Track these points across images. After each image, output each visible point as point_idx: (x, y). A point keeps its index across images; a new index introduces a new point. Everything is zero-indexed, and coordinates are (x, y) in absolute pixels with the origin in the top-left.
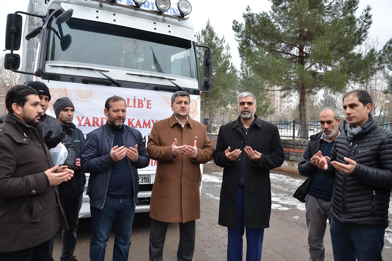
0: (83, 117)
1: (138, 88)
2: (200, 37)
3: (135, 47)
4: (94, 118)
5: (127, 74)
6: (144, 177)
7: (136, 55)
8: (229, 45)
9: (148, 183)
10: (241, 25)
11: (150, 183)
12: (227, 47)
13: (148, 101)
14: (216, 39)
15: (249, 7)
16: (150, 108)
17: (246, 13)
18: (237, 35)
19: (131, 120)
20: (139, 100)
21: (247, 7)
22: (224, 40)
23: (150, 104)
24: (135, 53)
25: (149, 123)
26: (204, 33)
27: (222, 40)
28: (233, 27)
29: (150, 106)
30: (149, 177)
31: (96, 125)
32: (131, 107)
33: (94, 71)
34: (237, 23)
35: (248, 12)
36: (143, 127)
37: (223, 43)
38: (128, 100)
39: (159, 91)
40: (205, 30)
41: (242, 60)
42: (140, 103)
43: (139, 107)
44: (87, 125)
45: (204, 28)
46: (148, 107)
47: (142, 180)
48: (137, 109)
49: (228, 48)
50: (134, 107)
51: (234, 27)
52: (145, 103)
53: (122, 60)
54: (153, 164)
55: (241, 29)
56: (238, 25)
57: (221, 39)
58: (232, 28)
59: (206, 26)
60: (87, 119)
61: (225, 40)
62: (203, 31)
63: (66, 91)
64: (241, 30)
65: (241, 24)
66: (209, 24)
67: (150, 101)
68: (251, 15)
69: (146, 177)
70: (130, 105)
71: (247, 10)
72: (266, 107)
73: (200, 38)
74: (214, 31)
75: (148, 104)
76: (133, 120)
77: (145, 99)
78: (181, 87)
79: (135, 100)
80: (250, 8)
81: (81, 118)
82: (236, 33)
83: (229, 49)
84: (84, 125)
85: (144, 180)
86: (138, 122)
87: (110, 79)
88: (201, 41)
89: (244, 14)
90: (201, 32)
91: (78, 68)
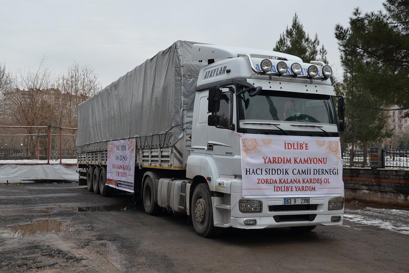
0: (267, 157)
1: (299, 136)
2: (286, 39)
3: (294, 105)
4: (273, 158)
5: (291, 125)
6: (305, 199)
7: (295, 111)
8: (324, 47)
9: (308, 204)
10: (347, 31)
11: (309, 203)
12: (322, 50)
13: (306, 144)
14: (307, 40)
15: (357, 10)
16: (308, 149)
17: (355, 17)
18: (342, 44)
19: (296, 159)
20: (300, 144)
21: (355, 11)
22: (317, 42)
23: (307, 146)
24: (294, 109)
25: (307, 160)
26: (289, 33)
27: (315, 41)
28: (336, 34)
29: (307, 148)
30: (309, 199)
31: (274, 162)
32: (296, 149)
33: (271, 125)
34: (341, 28)
35: (356, 17)
36: (304, 163)
37: (316, 45)
38: (294, 144)
39: (312, 136)
40: (291, 29)
41: (345, 70)
42: (301, 145)
43: (300, 149)
44: (269, 162)
45: (290, 27)
46: (306, 149)
47: (304, 201)
48: (299, 150)
49: (323, 52)
50: (298, 149)
51: (338, 34)
52: (304, 146)
53: (284, 114)
54: (311, 190)
55: (347, 36)
56: (343, 31)
57: (313, 41)
58: (335, 36)
59: (291, 24)
60: (269, 159)
61: (320, 41)
62: (289, 30)
63: (255, 140)
64: (346, 38)
65: (347, 29)
66: (296, 21)
67: (307, 144)
68: (360, 20)
69: (307, 199)
70: (295, 148)
71: (355, 14)
72: (380, 127)
73: (286, 41)
74: (304, 29)
75: (306, 146)
76: (297, 158)
77: (304, 142)
78: (327, 131)
79: (298, 144)
80: (359, 11)
81: (265, 158)
82: (340, 42)
83: (325, 53)
84: (268, 163)
85: (305, 201)
86: (301, 159)
87: (281, 130)
88: (287, 45)
89: (351, 19)
90: (285, 33)
91: (261, 124)
